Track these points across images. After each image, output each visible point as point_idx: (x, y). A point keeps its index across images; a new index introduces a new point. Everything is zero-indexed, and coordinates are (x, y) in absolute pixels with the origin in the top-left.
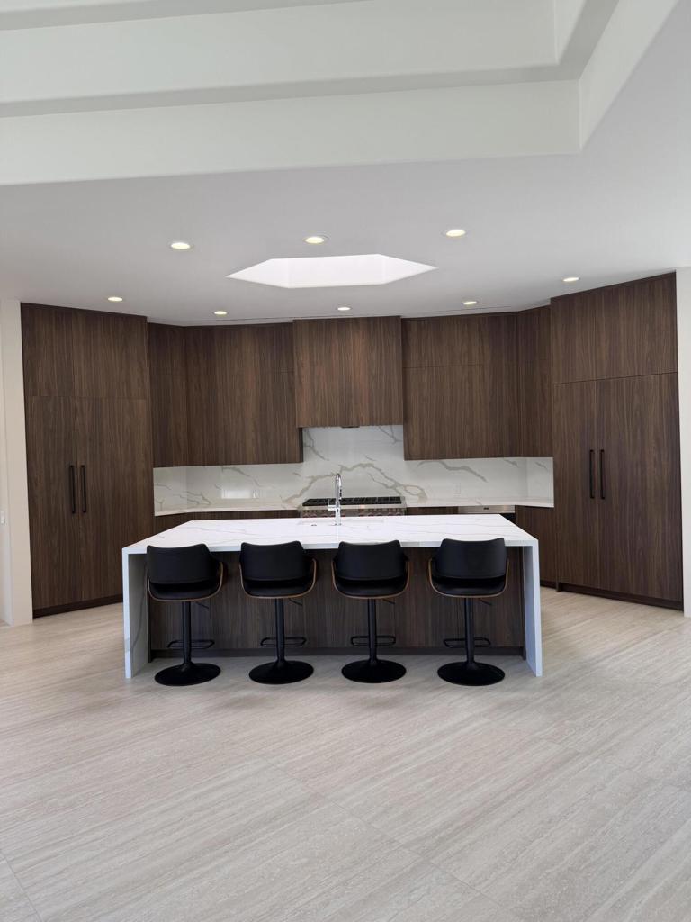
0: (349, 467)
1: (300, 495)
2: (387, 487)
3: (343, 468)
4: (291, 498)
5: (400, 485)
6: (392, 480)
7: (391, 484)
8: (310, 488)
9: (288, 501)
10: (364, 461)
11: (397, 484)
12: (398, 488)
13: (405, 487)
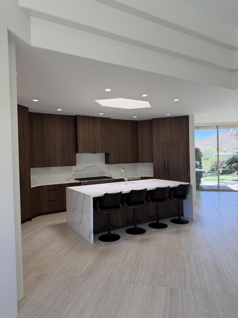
0: (88, 167)
1: (72, 177)
2: (100, 173)
3: (87, 167)
4: (68, 179)
5: (104, 173)
6: (102, 171)
7: (101, 172)
8: (75, 175)
9: (68, 180)
10: (94, 165)
11: (103, 172)
12: (103, 174)
13: (105, 173)
